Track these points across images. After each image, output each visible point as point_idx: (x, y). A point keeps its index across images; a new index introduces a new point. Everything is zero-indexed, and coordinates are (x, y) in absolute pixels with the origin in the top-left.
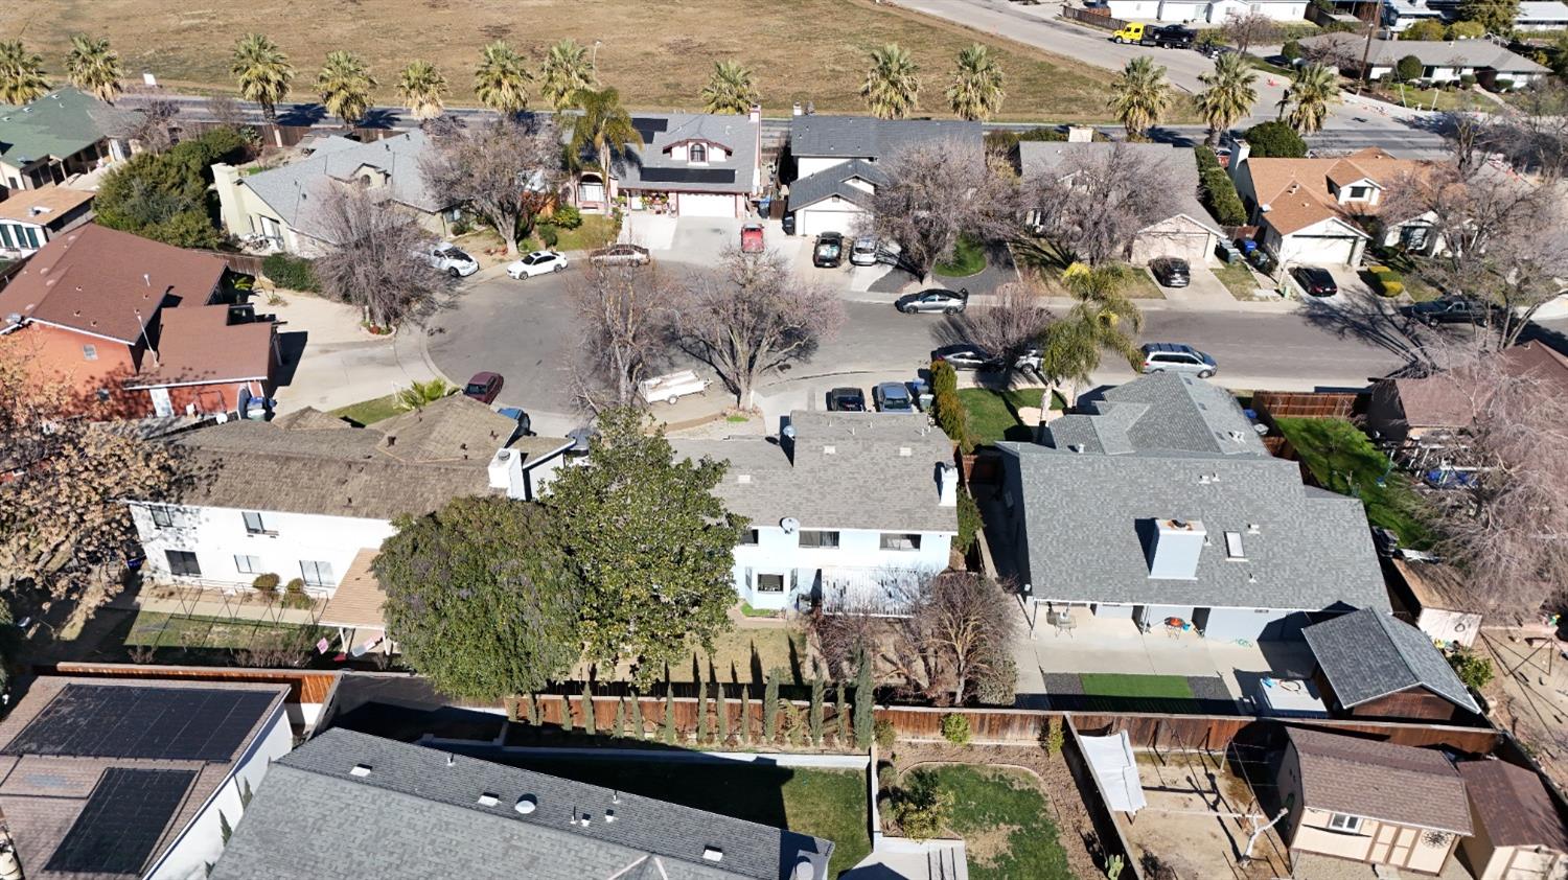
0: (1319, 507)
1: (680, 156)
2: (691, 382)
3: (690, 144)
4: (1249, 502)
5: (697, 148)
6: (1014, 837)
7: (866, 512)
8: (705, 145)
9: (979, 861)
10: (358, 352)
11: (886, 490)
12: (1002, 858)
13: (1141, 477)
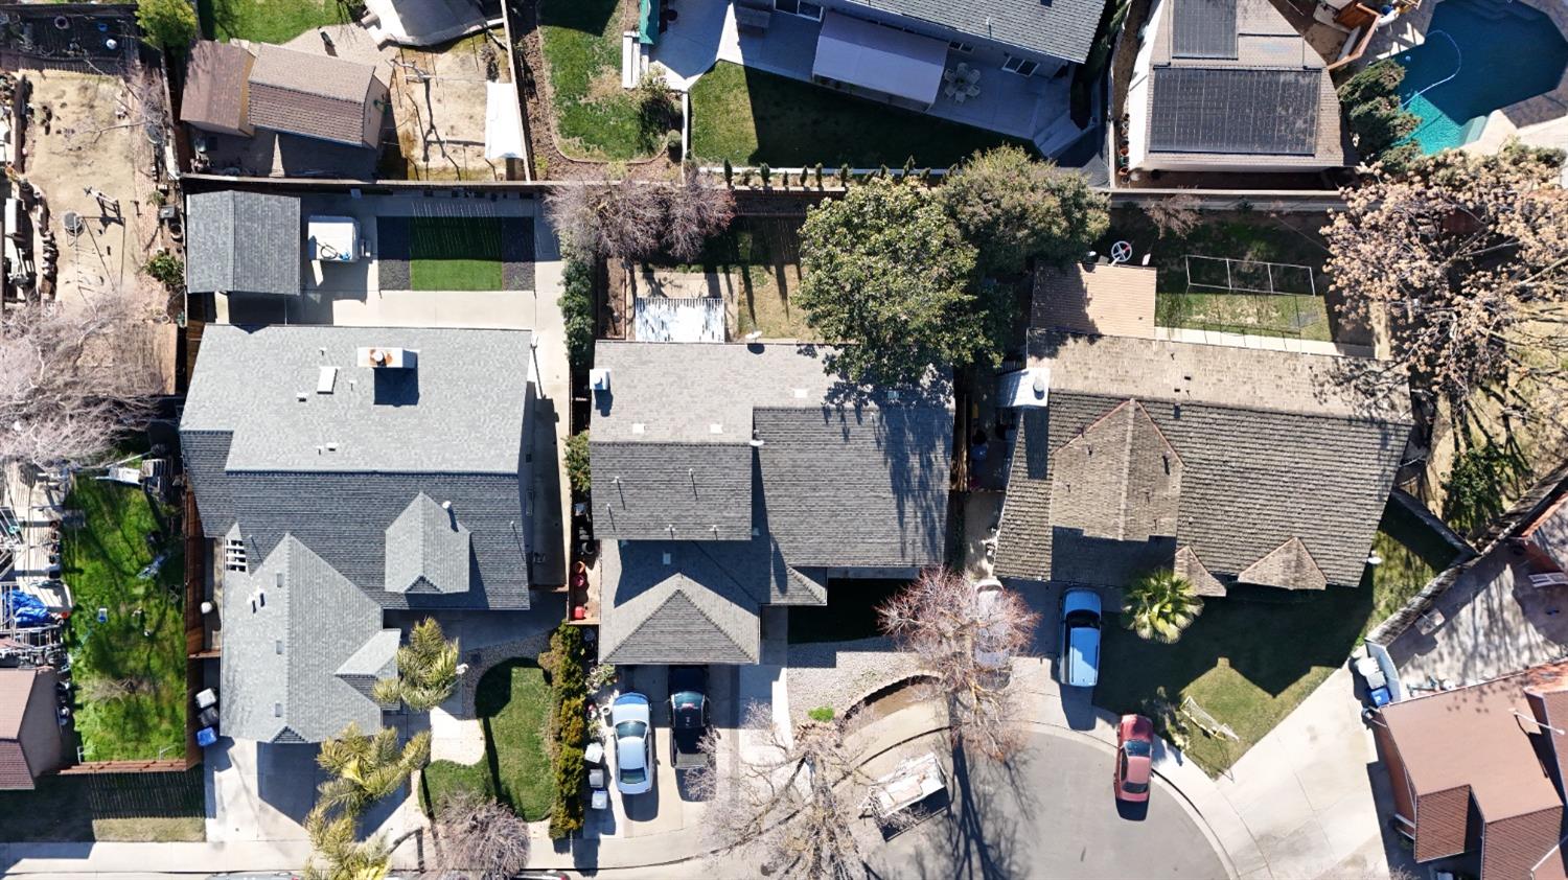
4: (294, 425)
6: (585, 90)
7: (682, 362)
9: (614, 71)
11: (661, 385)
12: (597, 74)
13: (396, 449)
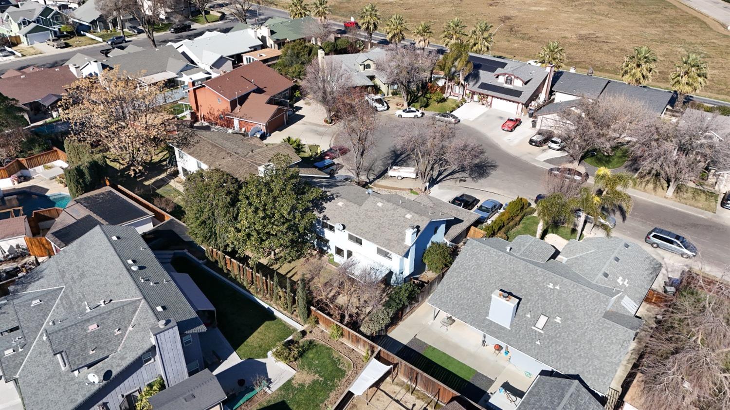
0: (605, 325)
1: (501, 80)
2: (411, 173)
3: (507, 76)
4: (567, 305)
5: (509, 78)
6: (315, 383)
8: (513, 77)
9: (293, 381)
10: (314, 127)
12: (303, 386)
13: (520, 271)
